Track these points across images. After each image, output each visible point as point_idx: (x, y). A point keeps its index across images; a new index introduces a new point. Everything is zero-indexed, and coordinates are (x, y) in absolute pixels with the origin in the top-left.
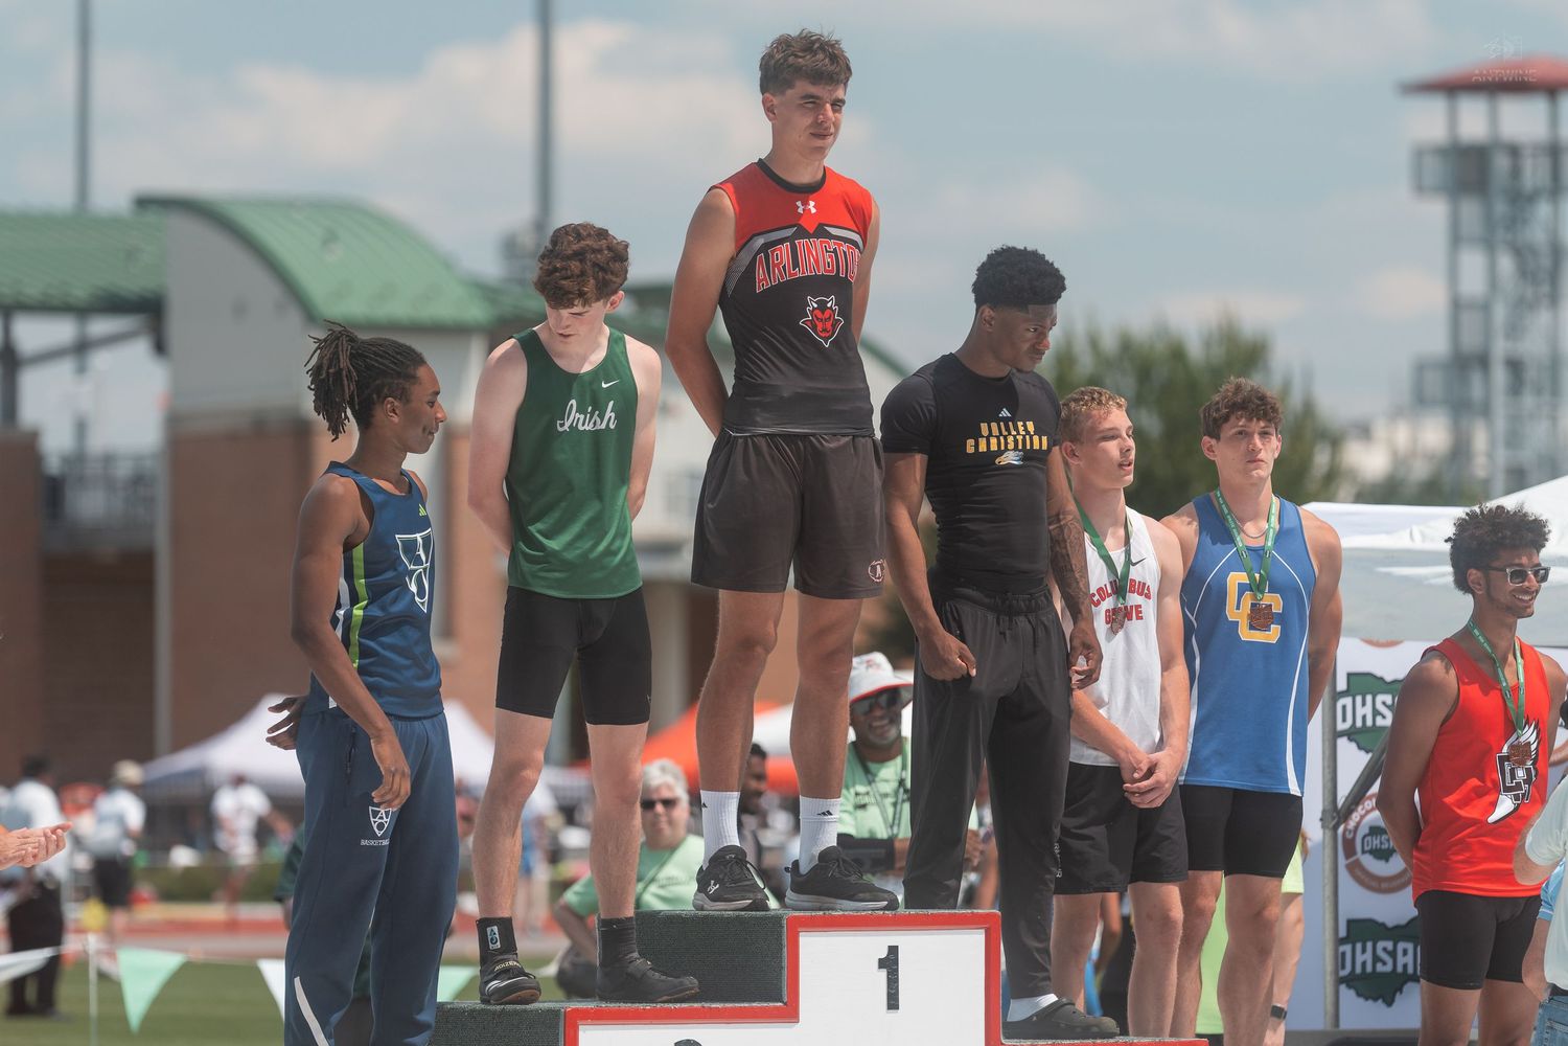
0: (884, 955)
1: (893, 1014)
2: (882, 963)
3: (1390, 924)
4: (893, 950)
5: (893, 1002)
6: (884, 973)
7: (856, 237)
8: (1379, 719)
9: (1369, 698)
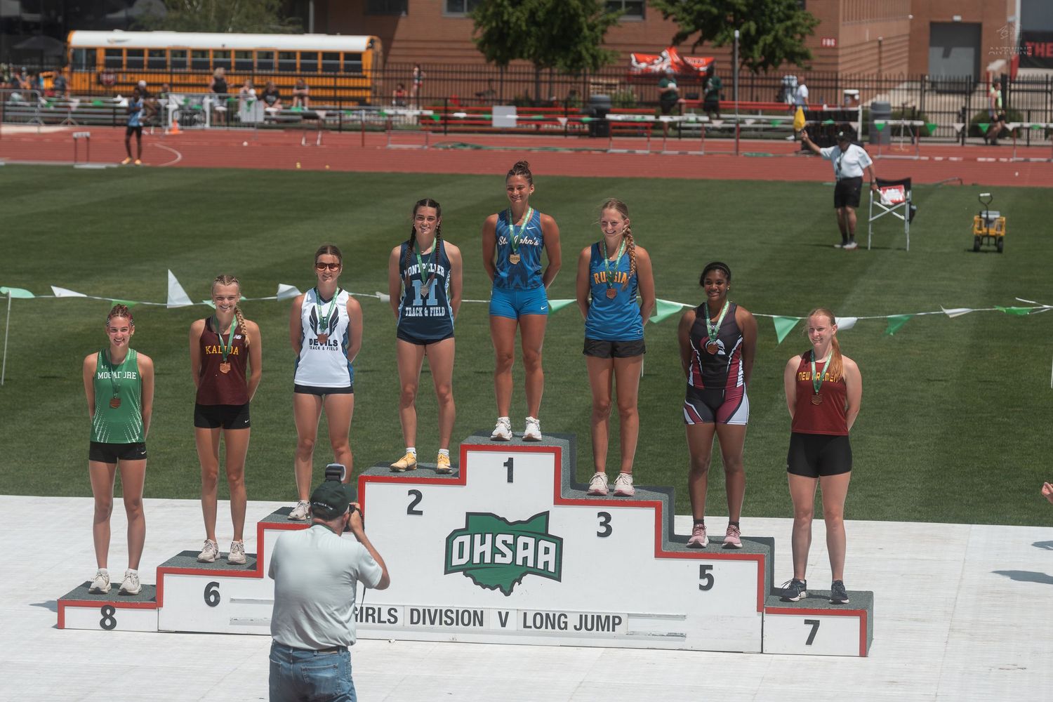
0: (507, 461)
1: (510, 484)
2: (505, 464)
4: (511, 460)
5: (510, 479)
6: (506, 468)
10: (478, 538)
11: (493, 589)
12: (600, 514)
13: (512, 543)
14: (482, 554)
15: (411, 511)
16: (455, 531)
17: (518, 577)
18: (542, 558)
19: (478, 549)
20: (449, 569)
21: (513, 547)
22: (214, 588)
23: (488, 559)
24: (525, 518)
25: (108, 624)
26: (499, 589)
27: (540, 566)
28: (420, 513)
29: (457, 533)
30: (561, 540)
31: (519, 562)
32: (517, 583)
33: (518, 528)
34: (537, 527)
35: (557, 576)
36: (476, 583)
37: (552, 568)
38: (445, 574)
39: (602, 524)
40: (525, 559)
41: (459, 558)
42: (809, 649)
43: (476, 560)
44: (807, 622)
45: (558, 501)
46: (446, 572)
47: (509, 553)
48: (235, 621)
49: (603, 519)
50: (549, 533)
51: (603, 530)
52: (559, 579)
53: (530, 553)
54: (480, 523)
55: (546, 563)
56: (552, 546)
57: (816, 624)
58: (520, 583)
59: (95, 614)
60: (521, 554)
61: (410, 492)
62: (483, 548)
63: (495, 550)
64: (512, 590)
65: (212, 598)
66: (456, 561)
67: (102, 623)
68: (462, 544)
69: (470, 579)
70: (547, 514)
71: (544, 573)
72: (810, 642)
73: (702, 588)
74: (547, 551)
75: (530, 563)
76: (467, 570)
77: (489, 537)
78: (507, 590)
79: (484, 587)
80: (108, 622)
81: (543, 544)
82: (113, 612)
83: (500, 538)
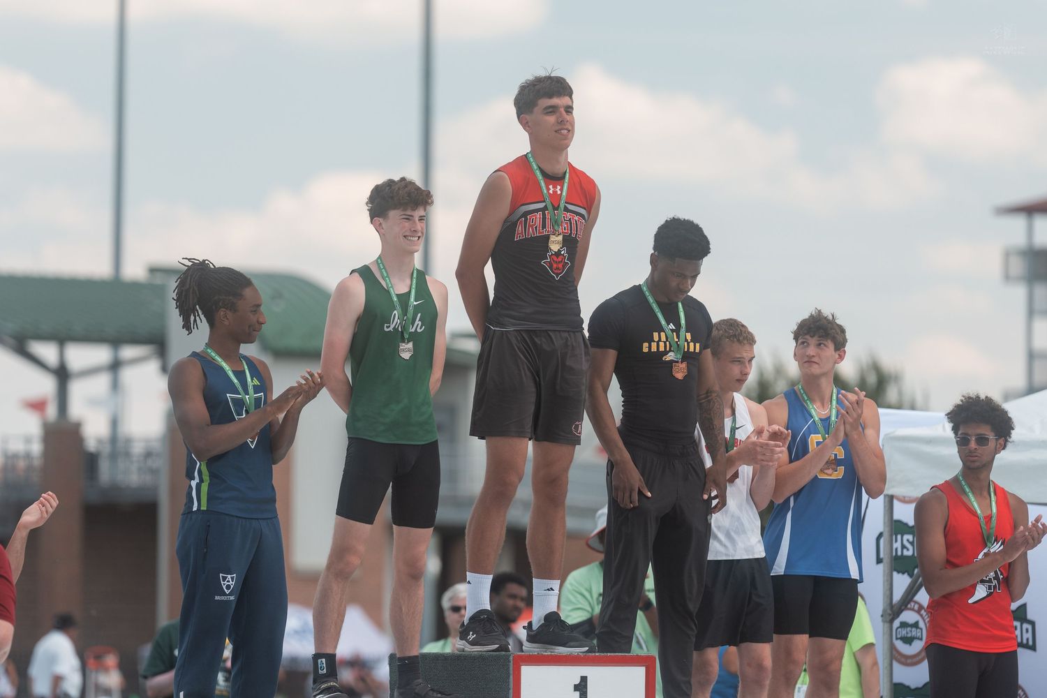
2: (576, 688)
3: (913, 687)
4: (584, 679)
6: (578, 694)
7: (583, 211)
8: (905, 551)
9: (899, 537)
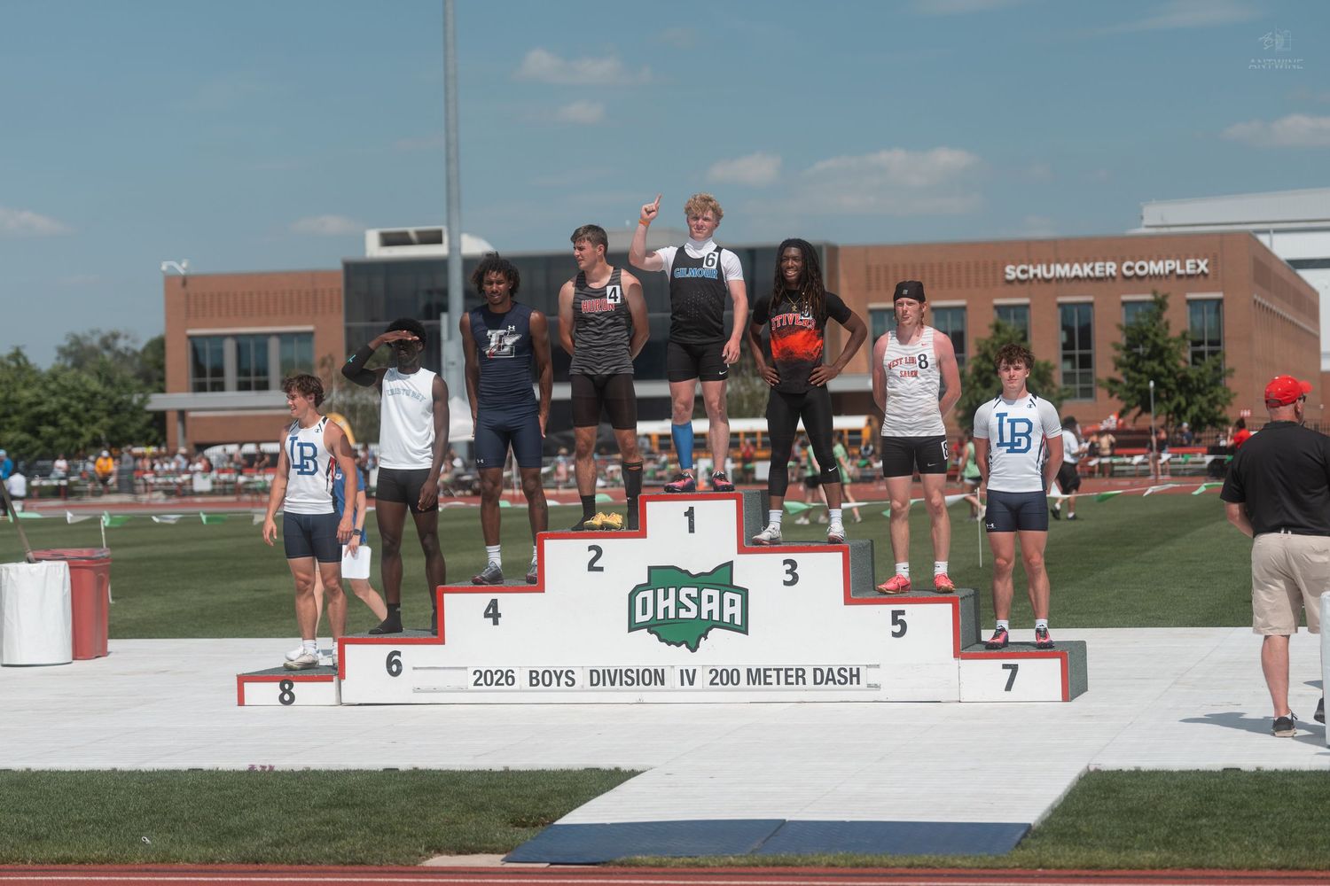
0: (687, 510)
1: (692, 534)
2: (686, 514)
4: (691, 509)
5: (692, 529)
6: (687, 518)
10: (661, 592)
11: (678, 645)
12: (785, 562)
13: (696, 596)
14: (666, 610)
15: (591, 567)
16: (638, 586)
17: (703, 632)
18: (728, 611)
19: (662, 604)
20: (633, 626)
21: (697, 601)
22: (396, 657)
23: (672, 615)
24: (709, 570)
25: (287, 699)
26: (684, 645)
27: (727, 619)
28: (601, 569)
29: (640, 589)
30: (746, 591)
31: (705, 616)
32: (703, 639)
33: (701, 581)
34: (721, 578)
35: (743, 629)
36: (661, 640)
37: (738, 621)
38: (629, 632)
39: (787, 572)
40: (710, 612)
41: (643, 614)
42: (1008, 696)
43: (660, 616)
44: (1005, 666)
45: (742, 550)
46: (630, 630)
47: (694, 607)
48: (418, 690)
49: (788, 567)
50: (734, 584)
51: (789, 578)
52: (746, 632)
53: (715, 606)
54: (663, 577)
55: (732, 616)
56: (738, 598)
57: (1014, 668)
58: (706, 638)
59: (274, 689)
60: (706, 607)
61: (590, 548)
62: (667, 603)
63: (679, 605)
64: (697, 646)
65: (394, 668)
66: (640, 618)
67: (281, 698)
68: (645, 600)
69: (654, 636)
70: (731, 564)
71: (731, 626)
72: (1009, 687)
73: (895, 635)
74: (732, 603)
75: (716, 617)
76: (652, 627)
77: (672, 591)
78: (693, 646)
79: (669, 644)
80: (287, 697)
81: (728, 596)
82: (291, 686)
83: (684, 591)
